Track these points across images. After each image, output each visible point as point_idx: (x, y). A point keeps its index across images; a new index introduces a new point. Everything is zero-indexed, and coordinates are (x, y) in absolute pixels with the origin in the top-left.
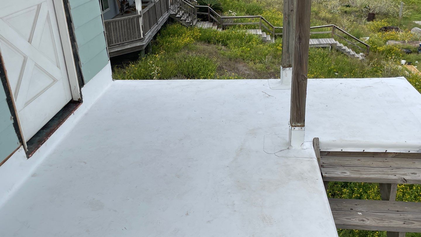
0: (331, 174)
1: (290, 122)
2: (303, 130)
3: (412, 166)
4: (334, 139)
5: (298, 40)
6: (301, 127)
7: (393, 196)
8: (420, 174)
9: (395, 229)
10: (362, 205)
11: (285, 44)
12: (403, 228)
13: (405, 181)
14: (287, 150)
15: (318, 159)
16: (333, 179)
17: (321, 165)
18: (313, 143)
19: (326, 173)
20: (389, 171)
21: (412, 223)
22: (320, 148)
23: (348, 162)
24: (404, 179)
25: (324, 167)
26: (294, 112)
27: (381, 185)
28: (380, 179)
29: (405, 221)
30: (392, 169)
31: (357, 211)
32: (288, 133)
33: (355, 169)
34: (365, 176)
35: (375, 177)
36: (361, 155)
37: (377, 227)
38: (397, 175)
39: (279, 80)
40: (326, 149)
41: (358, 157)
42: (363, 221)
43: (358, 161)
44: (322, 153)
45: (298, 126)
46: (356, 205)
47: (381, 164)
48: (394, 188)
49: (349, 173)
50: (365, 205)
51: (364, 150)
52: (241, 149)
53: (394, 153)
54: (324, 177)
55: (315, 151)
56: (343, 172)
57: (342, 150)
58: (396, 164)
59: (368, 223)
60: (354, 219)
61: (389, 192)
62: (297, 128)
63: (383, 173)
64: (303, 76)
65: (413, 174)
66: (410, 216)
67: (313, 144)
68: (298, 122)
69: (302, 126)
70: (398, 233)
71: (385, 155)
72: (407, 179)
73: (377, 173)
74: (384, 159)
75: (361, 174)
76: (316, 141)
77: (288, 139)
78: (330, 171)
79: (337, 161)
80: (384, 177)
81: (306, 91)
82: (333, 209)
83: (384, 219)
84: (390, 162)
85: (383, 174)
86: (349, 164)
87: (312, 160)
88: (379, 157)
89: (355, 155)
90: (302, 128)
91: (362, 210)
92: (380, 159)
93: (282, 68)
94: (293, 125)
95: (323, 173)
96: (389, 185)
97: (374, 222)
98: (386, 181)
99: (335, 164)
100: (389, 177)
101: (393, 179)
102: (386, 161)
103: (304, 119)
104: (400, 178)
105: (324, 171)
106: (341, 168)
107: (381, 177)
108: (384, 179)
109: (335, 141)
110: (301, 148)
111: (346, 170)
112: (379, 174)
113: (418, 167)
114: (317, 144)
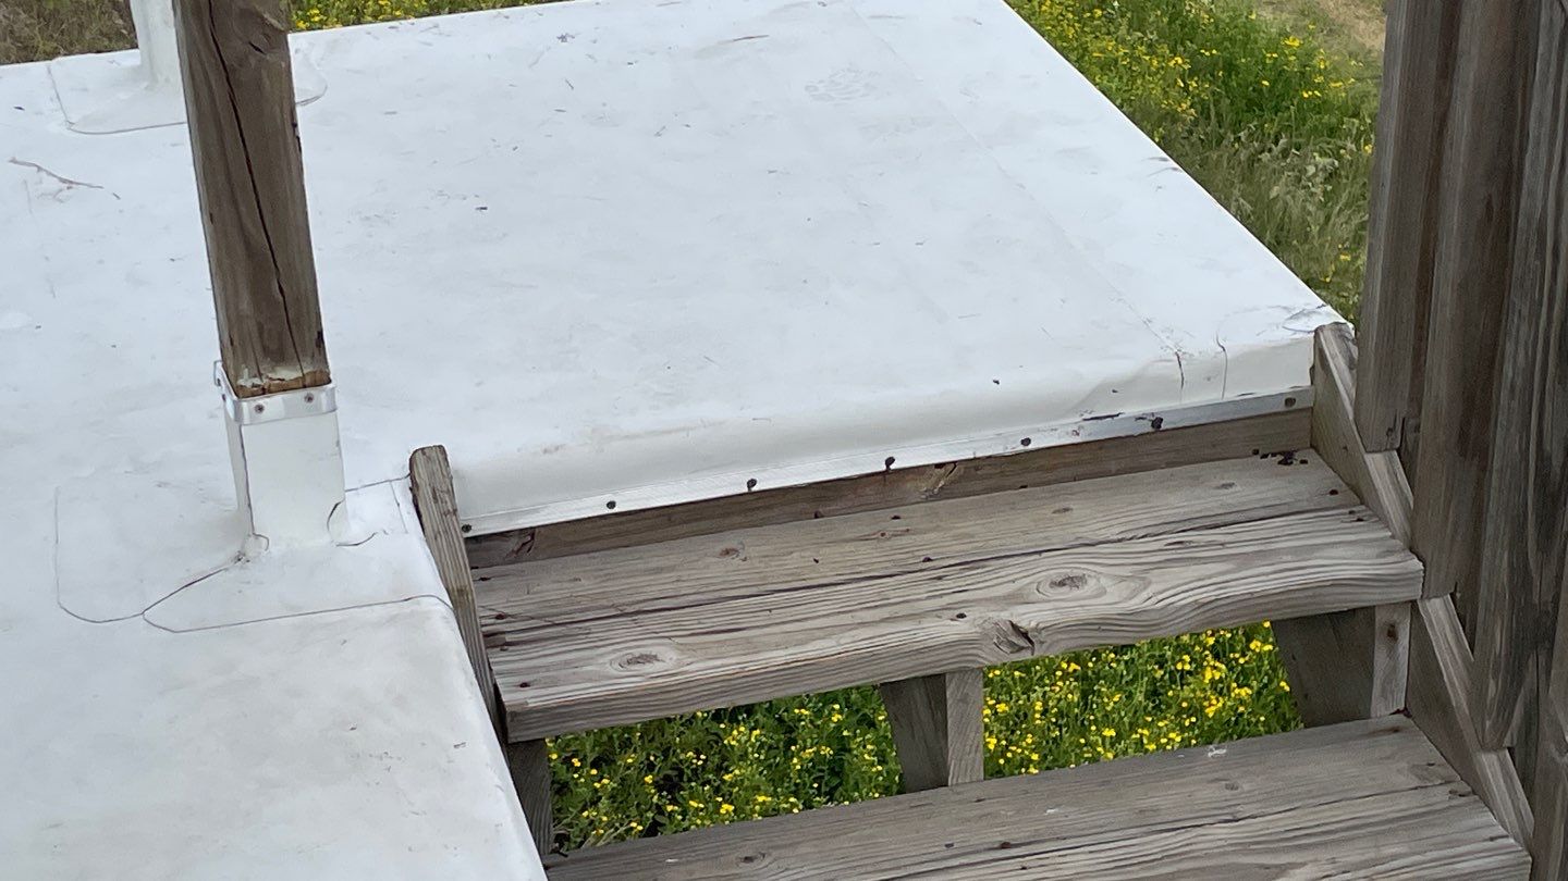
0: (554, 683)
1: (225, 366)
2: (324, 409)
3: (1057, 535)
4: (550, 437)
6: (302, 394)
7: (962, 750)
8: (1103, 581)
13: (1022, 642)
14: (235, 573)
15: (460, 601)
16: (574, 716)
17: (486, 635)
18: (414, 488)
19: (524, 685)
20: (923, 591)
22: (464, 519)
23: (663, 578)
24: (1013, 625)
25: (501, 647)
27: (892, 691)
28: (873, 657)
30: (940, 578)
32: (222, 448)
33: (712, 617)
34: (779, 656)
35: (840, 649)
36: (737, 519)
38: (971, 614)
40: (510, 516)
41: (723, 535)
43: (728, 559)
44: (485, 544)
45: (284, 387)
46: (748, 859)
47: (869, 556)
48: (964, 700)
49: (674, 655)
50: (802, 850)
51: (752, 483)
53: (938, 466)
54: (514, 714)
55: (432, 538)
56: (637, 652)
57: (611, 505)
58: (956, 537)
61: (941, 728)
62: (274, 403)
63: (884, 612)
64: (251, 17)
65: (1062, 584)
67: (410, 496)
68: (279, 357)
69: (308, 381)
71: (889, 480)
72: (1033, 624)
73: (846, 619)
74: (882, 519)
75: (753, 647)
76: (432, 475)
77: (229, 490)
78: (547, 668)
79: (587, 586)
80: (893, 640)
81: (295, 125)
84: (923, 531)
85: (884, 620)
86: (669, 589)
87: (410, 615)
88: (849, 511)
89: (703, 525)
90: (310, 399)
92: (863, 523)
94: (241, 382)
95: (505, 684)
96: (934, 685)
98: (908, 663)
99: (582, 611)
100: (921, 635)
101: (948, 645)
102: (900, 525)
103: (320, 334)
104: (987, 625)
105: (511, 673)
106: (622, 630)
107: (877, 641)
108: (898, 654)
109: (557, 449)
110: (326, 539)
111: (656, 635)
112: (863, 624)
113: (1091, 531)
114: (442, 487)
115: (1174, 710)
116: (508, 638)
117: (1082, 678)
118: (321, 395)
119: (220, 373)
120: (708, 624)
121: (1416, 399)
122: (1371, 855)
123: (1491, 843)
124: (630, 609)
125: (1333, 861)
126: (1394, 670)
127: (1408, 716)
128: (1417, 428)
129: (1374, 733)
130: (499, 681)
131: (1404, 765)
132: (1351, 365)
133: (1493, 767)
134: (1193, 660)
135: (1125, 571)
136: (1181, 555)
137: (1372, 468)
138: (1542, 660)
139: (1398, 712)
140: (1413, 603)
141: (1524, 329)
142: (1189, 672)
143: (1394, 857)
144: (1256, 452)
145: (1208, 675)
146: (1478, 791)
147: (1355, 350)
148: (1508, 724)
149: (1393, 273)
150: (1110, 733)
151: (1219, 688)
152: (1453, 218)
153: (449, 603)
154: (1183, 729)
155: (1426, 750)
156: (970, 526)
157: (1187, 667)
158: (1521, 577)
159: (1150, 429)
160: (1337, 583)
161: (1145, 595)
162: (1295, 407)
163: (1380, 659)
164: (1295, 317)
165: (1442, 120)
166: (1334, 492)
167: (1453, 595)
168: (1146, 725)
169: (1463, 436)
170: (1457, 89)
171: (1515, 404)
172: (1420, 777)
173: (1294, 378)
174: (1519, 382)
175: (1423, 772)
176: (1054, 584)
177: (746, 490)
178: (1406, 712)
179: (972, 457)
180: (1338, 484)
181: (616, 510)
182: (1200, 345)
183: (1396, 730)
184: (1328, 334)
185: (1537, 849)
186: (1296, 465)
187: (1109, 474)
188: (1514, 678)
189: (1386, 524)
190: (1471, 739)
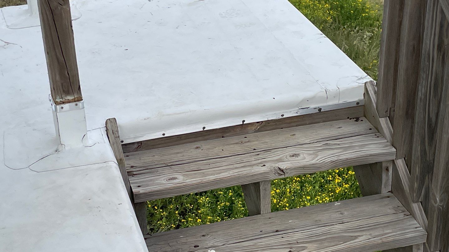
0: (148, 186)
1: (52, 96)
2: (81, 107)
3: (292, 142)
4: (146, 115)
6: (75, 103)
7: (265, 204)
8: (304, 155)
10: (214, 234)
13: (282, 173)
14: (55, 155)
15: (120, 162)
16: (153, 195)
17: (128, 172)
18: (107, 130)
19: (139, 186)
20: (253, 159)
21: (302, 248)
22: (121, 139)
23: (179, 155)
24: (279, 168)
25: (132, 175)
26: (56, 74)
27: (245, 187)
28: (239, 178)
29: (291, 247)
30: (258, 155)
31: (207, 247)
32: (52, 119)
33: (193, 166)
34: (212, 178)
35: (229, 175)
36: (200, 138)
38: (267, 165)
39: (24, 7)
40: (135, 138)
41: (196, 143)
43: (197, 150)
44: (127, 146)
45: (69, 102)
46: (203, 236)
47: (237, 148)
48: (265, 190)
49: (182, 177)
51: (204, 128)
53: (257, 123)
54: (136, 195)
55: (112, 145)
56: (171, 177)
57: (164, 134)
58: (263, 143)
61: (259, 197)
62: (66, 106)
63: (243, 165)
65: (293, 156)
67: (106, 133)
68: (68, 93)
69: (76, 99)
71: (243, 126)
72: (285, 168)
73: (231, 167)
74: (241, 138)
75: (205, 175)
76: (112, 126)
77: (53, 130)
78: (146, 181)
79: (157, 158)
80: (245, 173)
81: (72, 26)
84: (254, 141)
85: (242, 167)
86: (181, 158)
87: (106, 166)
88: (232, 136)
89: (192, 140)
90: (76, 105)
92: (235, 139)
94: (57, 100)
95: (133, 186)
96: (257, 185)
98: (249, 179)
99: (156, 165)
100: (253, 171)
101: (261, 174)
102: (246, 140)
103: (79, 86)
104: (272, 168)
105: (135, 183)
106: (167, 170)
107: (240, 173)
108: (247, 176)
109: (148, 118)
110: (82, 145)
111: (177, 172)
112: (236, 168)
113: (301, 141)
114: (115, 130)
115: (327, 191)
116: (134, 173)
117: (301, 182)
118: (80, 104)
119: (51, 98)
120: (191, 168)
121: (394, 103)
122: (382, 233)
123: (416, 229)
124: (169, 164)
125: (371, 235)
126: (388, 180)
128: (394, 111)
129: (382, 198)
130: (131, 185)
131: (391, 207)
132: (375, 93)
133: (416, 207)
134: (332, 177)
135: (311, 152)
136: (327, 147)
137: (381, 122)
138: (430, 176)
139: (389, 192)
140: (393, 160)
141: (424, 82)
142: (331, 180)
144: (348, 118)
145: (337, 181)
146: (412, 214)
147: (376, 88)
148: (421, 195)
149: (387, 66)
150: (309, 198)
151: (340, 185)
152: (404, 51)
153: (117, 162)
154: (329, 197)
155: (397, 203)
156: (267, 140)
157: (331, 179)
158: (424, 153)
159: (318, 112)
160: (371, 155)
161: (316, 159)
162: (359, 105)
163: (384, 177)
164: (359, 79)
165: (400, 23)
166: (370, 129)
167: (404, 158)
168: (319, 195)
169: (407, 113)
170: (405, 13)
171: (422, 104)
172: (395, 210)
173: (359, 97)
174: (423, 97)
175: (396, 209)
177: (202, 130)
178: (391, 192)
179: (267, 120)
180: (372, 127)
181: (165, 136)
182: (332, 87)
183: (388, 197)
184: (369, 84)
185: (428, 230)
186: (360, 121)
187: (306, 124)
188: (422, 182)
189: (386, 139)
190: (410, 199)
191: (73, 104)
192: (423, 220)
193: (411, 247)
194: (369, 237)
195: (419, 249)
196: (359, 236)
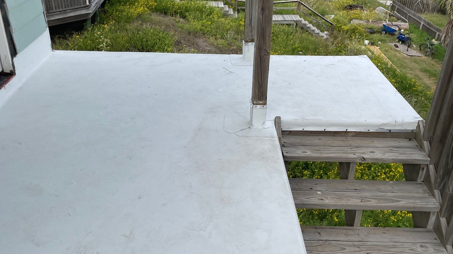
0: (292, 153)
1: (252, 100)
2: (265, 108)
3: (371, 145)
4: (296, 118)
5: (261, 11)
6: (263, 105)
7: (351, 174)
8: (378, 153)
9: (353, 207)
10: (321, 184)
11: (248, 16)
12: (360, 206)
13: (364, 160)
14: (248, 130)
15: (280, 139)
16: (294, 159)
17: (282, 145)
18: (275, 122)
19: (287, 153)
20: (349, 150)
21: (369, 201)
22: (282, 128)
23: (309, 141)
24: (363, 157)
25: (285, 147)
26: (256, 89)
27: (341, 163)
28: (340, 158)
29: (362, 199)
30: (352, 148)
31: (317, 190)
32: (249, 112)
33: (316, 148)
34: (325, 155)
35: (335, 156)
36: (322, 134)
37: (335, 205)
38: (356, 154)
39: (241, 56)
41: (319, 137)
42: (322, 200)
43: (319, 140)
44: (284, 132)
45: (260, 104)
46: (316, 184)
47: (341, 143)
48: (353, 167)
49: (310, 152)
50: (324, 184)
51: (325, 130)
52: (200, 129)
53: (354, 132)
54: (285, 157)
55: (277, 130)
56: (304, 151)
57: (303, 129)
58: (355, 143)
59: (326, 202)
60: (314, 198)
61: (348, 170)
62: (258, 106)
63: (342, 152)
64: (266, 50)
65: (371, 152)
66: (367, 194)
68: (260, 100)
70: (355, 211)
71: (346, 132)
72: (366, 157)
73: (337, 152)
74: (344, 138)
75: (322, 153)
76: (278, 120)
77: (249, 118)
78: (291, 151)
79: (298, 140)
80: (344, 156)
81: (269, 67)
82: (293, 189)
83: (343, 198)
84: (350, 141)
86: (310, 143)
87: (273, 139)
88: (339, 136)
89: (317, 135)
90: (263, 106)
91: (322, 190)
92: (341, 138)
93: (244, 42)
94: (254, 103)
96: (348, 164)
97: (333, 200)
98: (346, 160)
99: (298, 144)
100: (348, 156)
101: (352, 158)
102: (347, 140)
103: (267, 97)
104: (359, 156)
105: (285, 151)
106: (302, 147)
107: (341, 156)
108: (344, 158)
109: (297, 120)
110: (262, 127)
111: (307, 149)
112: (339, 153)
113: (377, 145)
114: (279, 123)
116: (285, 146)
118: (265, 106)
119: (251, 101)
121: (434, 134)
122: (414, 201)
123: (434, 204)
124: (303, 145)
125: (408, 201)
126: (422, 175)
127: (423, 182)
128: (433, 138)
129: (417, 184)
130: (283, 152)
131: (422, 189)
132: (424, 127)
133: (436, 192)
135: (382, 152)
136: (391, 151)
137: (424, 143)
138: (448, 177)
140: (427, 165)
143: (418, 203)
144: (405, 138)
146: (434, 196)
147: (424, 125)
148: (440, 186)
149: (434, 113)
153: (278, 139)
155: (425, 188)
156: (358, 141)
159: (389, 132)
160: (416, 160)
161: (384, 156)
162: (413, 132)
163: (420, 172)
164: (416, 118)
165: (446, 91)
166: (417, 146)
167: (434, 165)
169: (441, 140)
171: (451, 136)
173: (414, 127)
175: (425, 191)
176: (370, 152)
177: (324, 130)
178: (423, 181)
179: (360, 131)
180: (418, 145)
182: (399, 120)
183: (421, 184)
184: (421, 122)
185: (442, 206)
186: (411, 141)
187: (381, 137)
188: (443, 179)
189: (425, 152)
190: (434, 187)
191: (262, 106)
192: (439, 200)
193: (430, 213)
194: (407, 202)
195: (434, 215)
196: (401, 201)
